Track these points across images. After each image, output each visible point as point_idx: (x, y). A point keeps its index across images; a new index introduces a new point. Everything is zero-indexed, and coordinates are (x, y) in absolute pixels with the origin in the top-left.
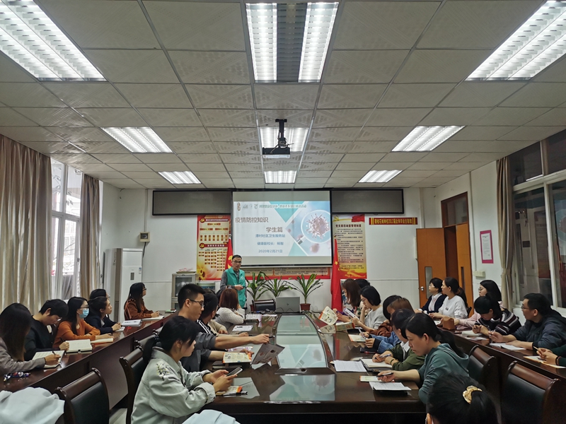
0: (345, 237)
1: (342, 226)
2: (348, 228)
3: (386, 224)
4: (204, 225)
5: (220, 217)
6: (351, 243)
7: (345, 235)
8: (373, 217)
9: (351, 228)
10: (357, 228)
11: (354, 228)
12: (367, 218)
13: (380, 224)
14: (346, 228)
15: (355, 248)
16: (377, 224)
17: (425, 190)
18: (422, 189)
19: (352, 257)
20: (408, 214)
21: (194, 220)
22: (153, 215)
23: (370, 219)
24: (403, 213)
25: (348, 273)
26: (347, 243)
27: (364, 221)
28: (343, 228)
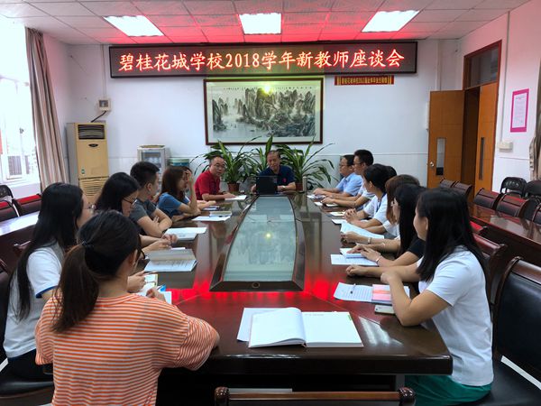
17: (445, 42)
18: (442, 41)
22: (112, 77)
24: (415, 73)
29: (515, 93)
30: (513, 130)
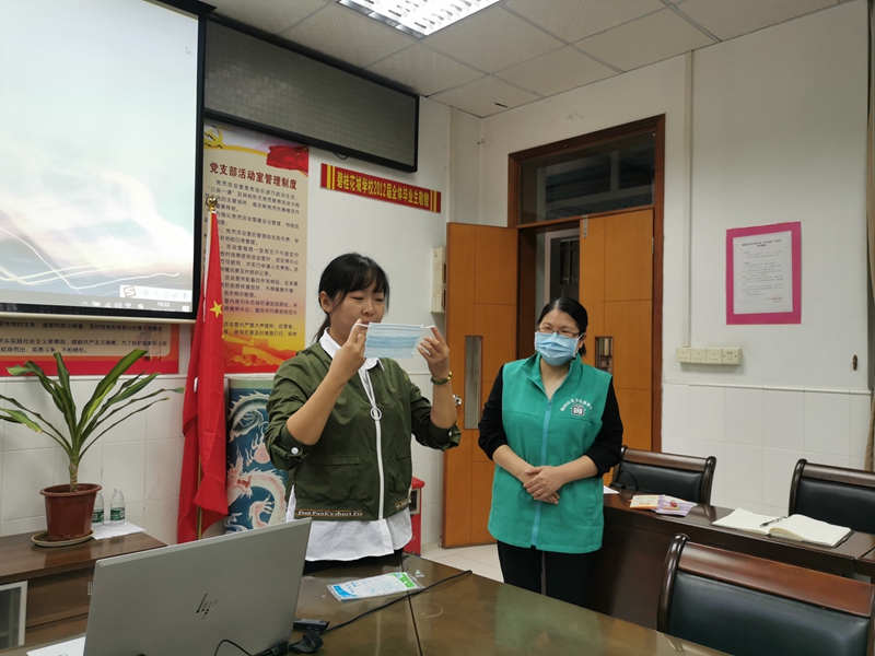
0: (238, 219)
1: (233, 171)
2: (254, 184)
6: (261, 243)
7: (241, 210)
8: (334, 163)
9: (263, 185)
10: (281, 189)
11: (272, 187)
12: (315, 163)
13: (350, 191)
14: (247, 182)
15: (273, 263)
16: (343, 190)
17: (461, 117)
19: (263, 294)
23: (324, 167)
24: (413, 169)
25: (246, 351)
27: (305, 169)
28: (237, 180)
29: (732, 234)
30: (737, 319)
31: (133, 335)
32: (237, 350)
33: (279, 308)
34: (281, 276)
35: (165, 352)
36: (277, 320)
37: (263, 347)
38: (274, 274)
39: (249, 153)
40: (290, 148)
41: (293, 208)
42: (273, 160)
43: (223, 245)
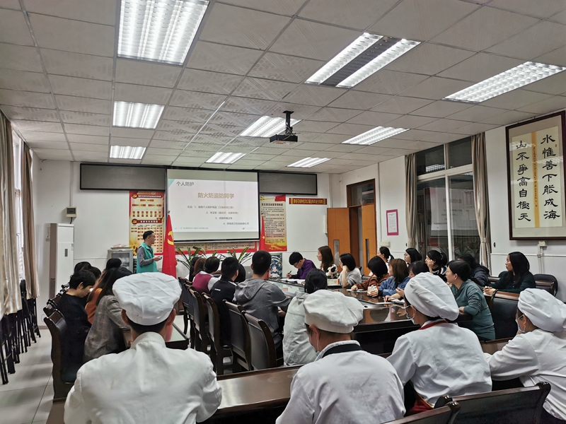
0: (269, 215)
1: (267, 204)
2: (272, 206)
3: (302, 204)
4: (137, 201)
5: (154, 193)
6: (274, 220)
7: (269, 213)
8: (292, 197)
9: (275, 206)
10: (279, 206)
11: (277, 206)
12: (287, 198)
13: (298, 204)
14: (270, 206)
15: (277, 224)
16: (296, 203)
17: (335, 175)
18: (331, 175)
19: (275, 232)
20: (320, 196)
21: (127, 195)
22: (81, 189)
23: (290, 199)
24: (316, 194)
25: (272, 246)
26: (271, 219)
27: (285, 200)
28: (268, 206)
29: (388, 212)
30: (389, 234)
31: (247, 244)
32: (270, 246)
33: (280, 236)
34: (280, 228)
35: (254, 247)
36: (279, 238)
37: (276, 245)
38: (278, 227)
39: (271, 199)
40: (281, 197)
41: (283, 210)
42: (276, 200)
43: (265, 222)
